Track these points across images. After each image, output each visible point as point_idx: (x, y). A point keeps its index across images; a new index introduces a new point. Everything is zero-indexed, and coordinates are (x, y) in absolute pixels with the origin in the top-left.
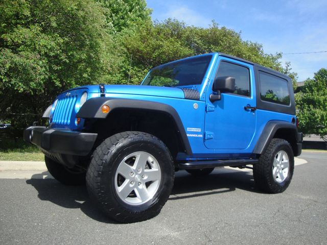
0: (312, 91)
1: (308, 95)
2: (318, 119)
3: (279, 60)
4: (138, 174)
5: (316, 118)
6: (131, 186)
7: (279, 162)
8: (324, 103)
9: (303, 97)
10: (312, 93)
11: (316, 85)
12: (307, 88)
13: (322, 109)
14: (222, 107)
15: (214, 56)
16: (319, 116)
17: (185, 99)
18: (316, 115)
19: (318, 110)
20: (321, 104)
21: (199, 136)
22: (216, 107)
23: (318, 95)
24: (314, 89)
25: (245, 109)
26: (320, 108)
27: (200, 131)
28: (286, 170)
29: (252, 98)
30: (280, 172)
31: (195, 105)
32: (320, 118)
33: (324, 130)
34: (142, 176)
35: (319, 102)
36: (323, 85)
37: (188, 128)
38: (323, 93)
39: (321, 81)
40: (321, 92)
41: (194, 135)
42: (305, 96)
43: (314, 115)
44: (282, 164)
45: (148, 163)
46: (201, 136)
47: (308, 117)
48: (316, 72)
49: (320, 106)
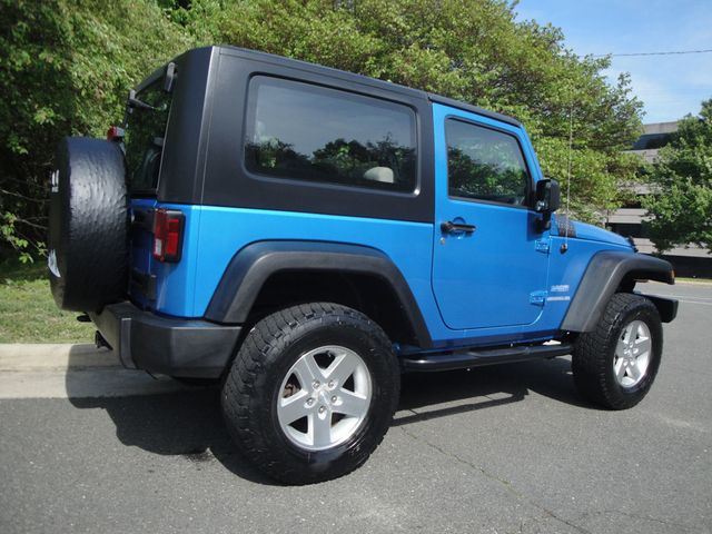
3: (602, 73)
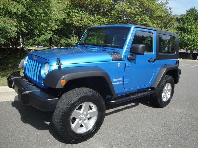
0: (184, 22)
1: (181, 25)
2: (186, 41)
4: (84, 115)
5: (185, 40)
6: (80, 122)
7: (166, 90)
8: (191, 30)
9: (178, 26)
10: (184, 23)
11: (187, 19)
12: (181, 20)
13: (189, 34)
14: (135, 63)
15: (131, 27)
16: (187, 38)
17: (112, 61)
18: (185, 38)
19: (186, 35)
20: (189, 31)
21: (120, 83)
22: (131, 63)
23: (187, 25)
24: (186, 21)
25: (149, 61)
26: (188, 34)
27: (121, 80)
28: (170, 93)
29: (153, 53)
30: (166, 95)
31: (119, 64)
32: (187, 40)
33: (188, 47)
34: (86, 115)
35: (188, 30)
36: (191, 19)
37: (114, 79)
38: (191, 24)
39: (191, 16)
40: (190, 23)
41: (117, 83)
42: (179, 26)
43: (184, 38)
44: (167, 90)
45: (90, 107)
46: (122, 83)
47: (180, 39)
48: (188, 10)
49: (187, 32)
